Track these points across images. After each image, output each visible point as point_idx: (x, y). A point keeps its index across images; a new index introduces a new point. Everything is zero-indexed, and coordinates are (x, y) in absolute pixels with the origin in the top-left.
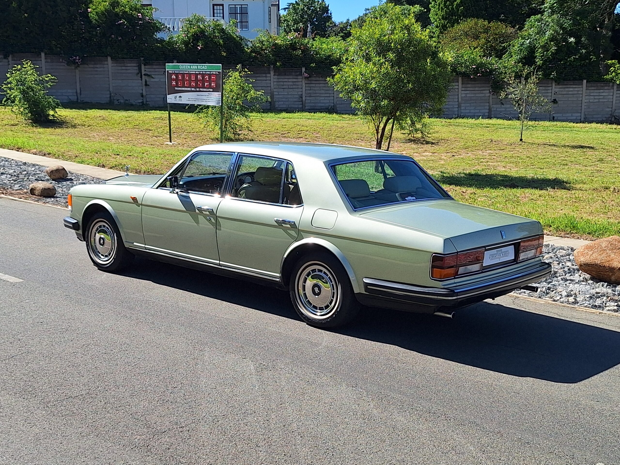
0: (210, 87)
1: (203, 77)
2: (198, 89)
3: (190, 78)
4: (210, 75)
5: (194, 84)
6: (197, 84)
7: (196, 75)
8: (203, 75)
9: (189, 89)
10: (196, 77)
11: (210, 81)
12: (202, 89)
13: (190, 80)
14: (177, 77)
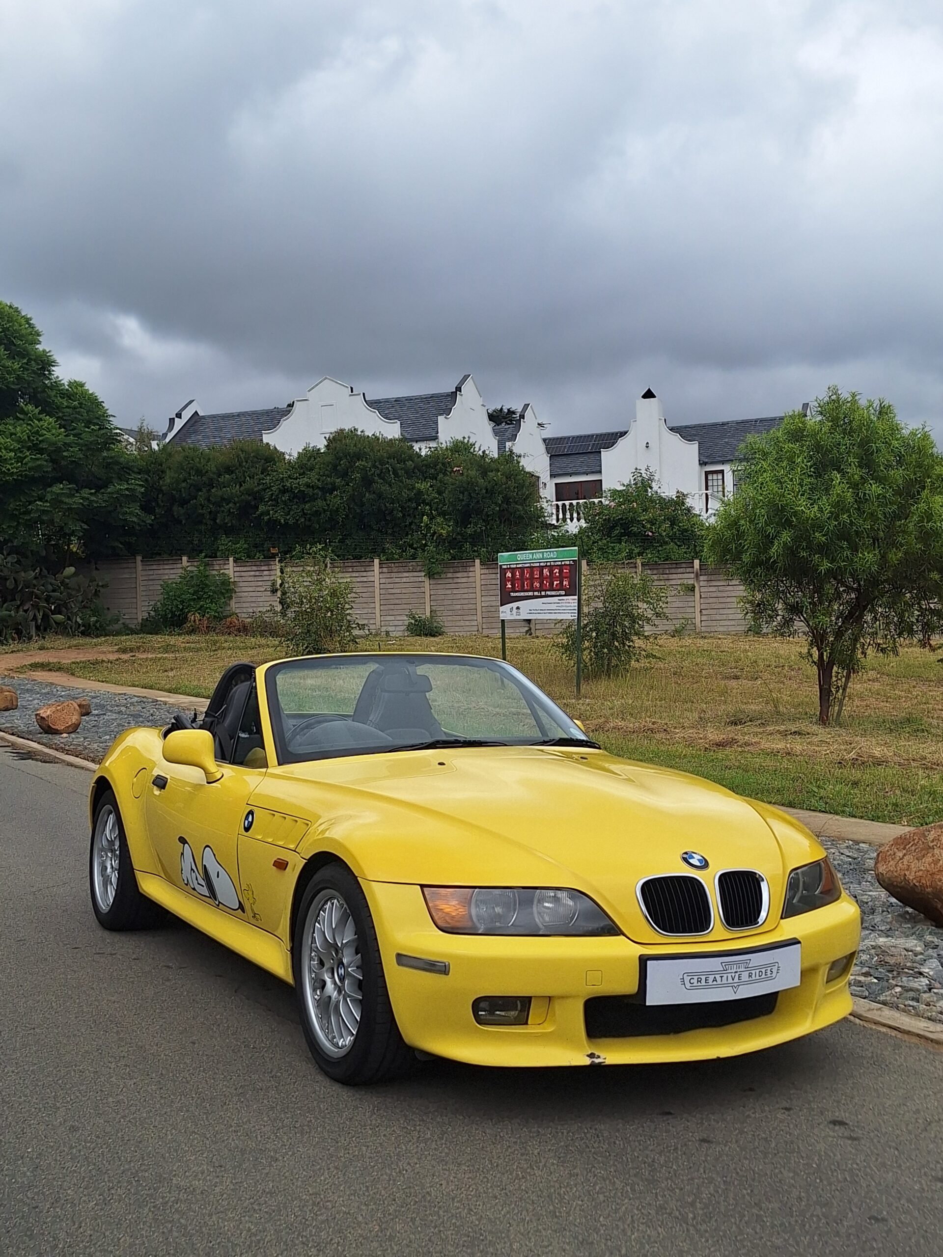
0: (561, 587)
1: (551, 572)
2: (543, 593)
3: (532, 574)
4: (561, 567)
5: (538, 585)
6: (541, 583)
7: (542, 568)
8: (551, 568)
9: (531, 594)
10: (541, 573)
11: (561, 579)
12: (549, 593)
13: (532, 578)
14: (513, 574)
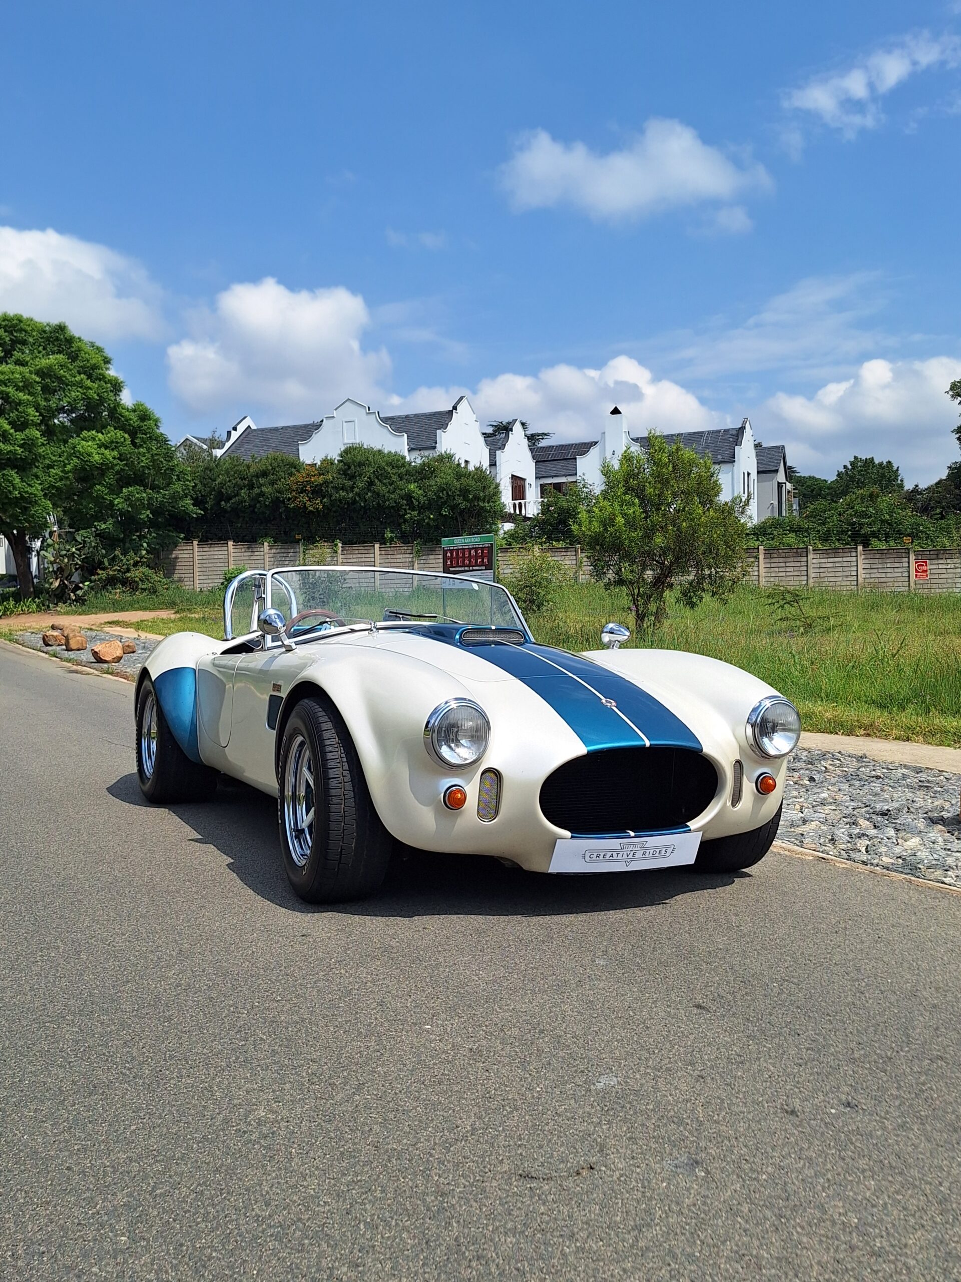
0: (482, 564)
1: (476, 552)
2: (471, 568)
3: (464, 554)
4: (482, 549)
5: (468, 562)
6: (470, 561)
7: (470, 550)
8: (476, 549)
9: (463, 569)
10: (470, 553)
11: (482, 557)
12: (474, 568)
13: (464, 557)
14: (452, 554)
